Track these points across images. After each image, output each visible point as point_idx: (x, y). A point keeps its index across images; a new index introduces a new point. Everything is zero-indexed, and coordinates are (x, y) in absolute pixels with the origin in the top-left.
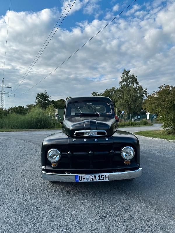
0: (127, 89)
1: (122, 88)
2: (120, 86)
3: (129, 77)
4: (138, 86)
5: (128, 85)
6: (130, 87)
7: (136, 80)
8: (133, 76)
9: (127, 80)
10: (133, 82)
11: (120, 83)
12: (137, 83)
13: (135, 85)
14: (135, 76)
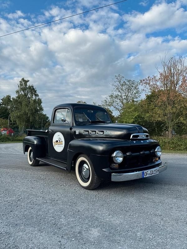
0: (25, 100)
1: (19, 97)
2: (17, 95)
3: (28, 87)
4: (37, 98)
5: (26, 95)
6: (29, 98)
7: (35, 92)
8: (33, 87)
9: (25, 90)
10: (32, 93)
11: (17, 92)
12: (37, 95)
13: (34, 97)
14: (34, 87)
